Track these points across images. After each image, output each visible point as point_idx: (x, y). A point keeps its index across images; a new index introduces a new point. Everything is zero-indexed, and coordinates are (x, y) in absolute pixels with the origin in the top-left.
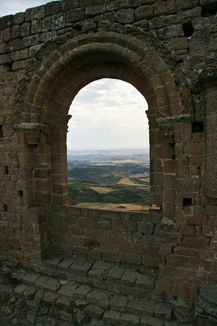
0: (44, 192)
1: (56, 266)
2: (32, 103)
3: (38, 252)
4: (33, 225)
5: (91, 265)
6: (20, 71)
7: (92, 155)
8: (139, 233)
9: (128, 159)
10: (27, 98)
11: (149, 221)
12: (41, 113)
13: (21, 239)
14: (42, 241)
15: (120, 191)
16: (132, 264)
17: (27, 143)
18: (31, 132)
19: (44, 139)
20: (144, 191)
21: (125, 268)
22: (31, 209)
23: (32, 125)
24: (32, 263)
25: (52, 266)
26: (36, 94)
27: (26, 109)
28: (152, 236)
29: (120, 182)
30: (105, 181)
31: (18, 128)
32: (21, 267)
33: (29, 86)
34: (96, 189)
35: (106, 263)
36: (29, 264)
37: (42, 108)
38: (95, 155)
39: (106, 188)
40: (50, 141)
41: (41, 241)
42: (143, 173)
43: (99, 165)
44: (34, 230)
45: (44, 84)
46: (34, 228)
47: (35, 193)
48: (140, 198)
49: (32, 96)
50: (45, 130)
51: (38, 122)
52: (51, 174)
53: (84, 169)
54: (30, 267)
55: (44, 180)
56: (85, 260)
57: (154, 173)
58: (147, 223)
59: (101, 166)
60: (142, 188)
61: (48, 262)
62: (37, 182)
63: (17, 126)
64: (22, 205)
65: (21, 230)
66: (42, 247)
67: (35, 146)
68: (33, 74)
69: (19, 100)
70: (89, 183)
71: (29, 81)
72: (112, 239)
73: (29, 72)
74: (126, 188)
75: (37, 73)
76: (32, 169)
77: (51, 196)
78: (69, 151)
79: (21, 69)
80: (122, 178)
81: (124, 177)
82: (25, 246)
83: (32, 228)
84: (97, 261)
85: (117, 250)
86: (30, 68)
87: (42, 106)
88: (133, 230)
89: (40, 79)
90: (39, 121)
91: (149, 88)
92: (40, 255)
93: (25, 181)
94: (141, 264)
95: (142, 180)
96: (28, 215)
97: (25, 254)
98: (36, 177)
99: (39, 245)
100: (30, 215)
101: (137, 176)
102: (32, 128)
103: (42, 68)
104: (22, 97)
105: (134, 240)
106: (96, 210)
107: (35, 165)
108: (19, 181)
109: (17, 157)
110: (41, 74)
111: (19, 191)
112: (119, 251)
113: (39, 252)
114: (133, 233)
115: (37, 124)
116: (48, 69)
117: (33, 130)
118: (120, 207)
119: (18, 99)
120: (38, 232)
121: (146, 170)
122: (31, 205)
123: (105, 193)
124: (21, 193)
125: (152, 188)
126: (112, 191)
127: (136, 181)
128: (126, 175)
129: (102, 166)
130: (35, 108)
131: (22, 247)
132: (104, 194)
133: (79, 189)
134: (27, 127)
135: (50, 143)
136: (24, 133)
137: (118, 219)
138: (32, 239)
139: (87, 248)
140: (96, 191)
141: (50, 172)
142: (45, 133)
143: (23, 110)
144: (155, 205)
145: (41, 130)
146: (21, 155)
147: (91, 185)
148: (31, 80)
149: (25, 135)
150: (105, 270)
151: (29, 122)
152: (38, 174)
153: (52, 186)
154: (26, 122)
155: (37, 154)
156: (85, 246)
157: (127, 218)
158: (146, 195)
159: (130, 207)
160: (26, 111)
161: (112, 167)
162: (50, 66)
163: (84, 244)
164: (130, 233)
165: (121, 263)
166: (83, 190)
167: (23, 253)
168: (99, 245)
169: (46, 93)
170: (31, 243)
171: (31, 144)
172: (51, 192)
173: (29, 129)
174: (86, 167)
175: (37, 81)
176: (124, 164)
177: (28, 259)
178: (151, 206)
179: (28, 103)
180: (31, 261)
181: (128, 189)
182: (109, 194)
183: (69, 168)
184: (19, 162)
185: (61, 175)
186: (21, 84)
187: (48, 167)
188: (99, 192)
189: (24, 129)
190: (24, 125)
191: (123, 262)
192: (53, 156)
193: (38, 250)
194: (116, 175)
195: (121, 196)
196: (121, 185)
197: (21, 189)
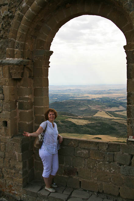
0: (27, 123)
1: (37, 193)
2: (16, 40)
3: (19, 180)
4: (16, 153)
5: (70, 193)
6: (2, 7)
7: (70, 90)
8: (116, 163)
9: (104, 93)
10: (11, 34)
11: (126, 152)
12: (24, 49)
13: (4, 167)
14: (25, 169)
15: (97, 123)
16: (110, 194)
17: (11, 77)
18: (16, 66)
19: (27, 73)
20: (118, 123)
21: (103, 199)
22: (14, 138)
23: (16, 60)
24: (13, 191)
25: (33, 194)
26: (20, 31)
27: (10, 45)
28: (130, 167)
29: (96, 115)
30: (83, 114)
31: (3, 62)
32: (3, 195)
33: (13, 22)
34: (74, 121)
35: (84, 192)
36: (10, 192)
37: (25, 44)
38: (73, 90)
39: (83, 120)
40: (33, 75)
41: (23, 168)
42: (118, 107)
43: (77, 99)
44: (17, 159)
45: (27, 21)
46: (17, 156)
47: (19, 123)
48: (115, 130)
49: (15, 33)
50: (28, 65)
51: (21, 58)
52: (33, 106)
53: (63, 103)
54: (11, 194)
55: (28, 111)
56: (64, 188)
57: (131, 106)
58: (124, 154)
59: (78, 100)
60: (116, 121)
61: (29, 189)
62: (20, 114)
63: (2, 61)
64: (6, 135)
65: (5, 158)
66: (23, 174)
67: (18, 80)
68: (16, 11)
69: (4, 36)
70: (68, 115)
71: (12, 17)
72: (90, 168)
73: (13, 8)
74: (102, 120)
75: (20, 9)
76: (16, 101)
77: (34, 126)
78: (51, 86)
79: (4, 5)
80: (98, 111)
81: (100, 110)
82: (8, 174)
83: (15, 156)
84: (76, 189)
85: (95, 179)
86: (12, 4)
87: (25, 42)
88: (110, 161)
89: (22, 16)
90: (23, 57)
91: (128, 23)
92: (22, 183)
93: (10, 112)
94: (119, 195)
95: (117, 113)
96: (11, 144)
97: (7, 181)
98: (20, 108)
99: (21, 172)
100: (14, 144)
101: (113, 109)
102: (15, 63)
103: (24, 5)
104: (6, 33)
105: (112, 170)
106: (75, 140)
107: (18, 97)
108: (4, 112)
109: (2, 90)
110: (24, 11)
111: (4, 121)
112: (97, 180)
113: (21, 179)
114: (110, 163)
115: (21, 59)
116: (30, 6)
117: (17, 64)
118: (96, 138)
119: (2, 35)
120: (21, 160)
121: (121, 104)
122: (14, 135)
123: (83, 125)
124: (5, 123)
125: (129, 120)
126: (89, 122)
127: (111, 114)
128: (102, 108)
129: (80, 100)
130: (18, 44)
131: (5, 175)
132: (81, 126)
133: (58, 120)
134: (11, 62)
135: (33, 77)
136: (9, 67)
137: (96, 148)
138: (14, 167)
139: (67, 176)
140: (74, 122)
141: (32, 104)
142: (28, 68)
143: (7, 46)
144: (132, 137)
145: (24, 65)
146: (6, 88)
147: (69, 117)
148: (14, 16)
149: (9, 70)
150: (83, 199)
151: (13, 57)
152: (21, 106)
153: (34, 117)
154: (10, 57)
155: (21, 87)
156: (65, 174)
157: (105, 148)
158: (121, 128)
159: (105, 138)
160: (10, 46)
161: (89, 101)
162: (32, 3)
163: (63, 172)
164: (107, 163)
165: (99, 193)
166: (62, 122)
167: (6, 181)
168: (78, 174)
169: (29, 30)
170: (13, 171)
171: (15, 78)
172: (34, 123)
173: (13, 64)
174: (65, 101)
175: (21, 18)
176: (100, 98)
177: (10, 187)
178: (128, 137)
179: (12, 39)
180: (13, 188)
181: (104, 122)
182: (87, 126)
183: (51, 101)
184: (3, 95)
185: (43, 107)
186: (5, 20)
187: (31, 99)
188: (77, 124)
189: (9, 64)
190: (8, 60)
191: (101, 192)
192: (35, 90)
193: (20, 178)
194: (93, 108)
195: (97, 128)
196: (97, 117)
197: (5, 120)
